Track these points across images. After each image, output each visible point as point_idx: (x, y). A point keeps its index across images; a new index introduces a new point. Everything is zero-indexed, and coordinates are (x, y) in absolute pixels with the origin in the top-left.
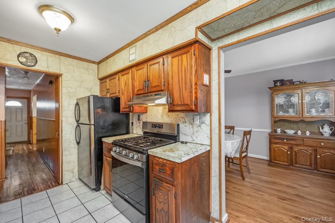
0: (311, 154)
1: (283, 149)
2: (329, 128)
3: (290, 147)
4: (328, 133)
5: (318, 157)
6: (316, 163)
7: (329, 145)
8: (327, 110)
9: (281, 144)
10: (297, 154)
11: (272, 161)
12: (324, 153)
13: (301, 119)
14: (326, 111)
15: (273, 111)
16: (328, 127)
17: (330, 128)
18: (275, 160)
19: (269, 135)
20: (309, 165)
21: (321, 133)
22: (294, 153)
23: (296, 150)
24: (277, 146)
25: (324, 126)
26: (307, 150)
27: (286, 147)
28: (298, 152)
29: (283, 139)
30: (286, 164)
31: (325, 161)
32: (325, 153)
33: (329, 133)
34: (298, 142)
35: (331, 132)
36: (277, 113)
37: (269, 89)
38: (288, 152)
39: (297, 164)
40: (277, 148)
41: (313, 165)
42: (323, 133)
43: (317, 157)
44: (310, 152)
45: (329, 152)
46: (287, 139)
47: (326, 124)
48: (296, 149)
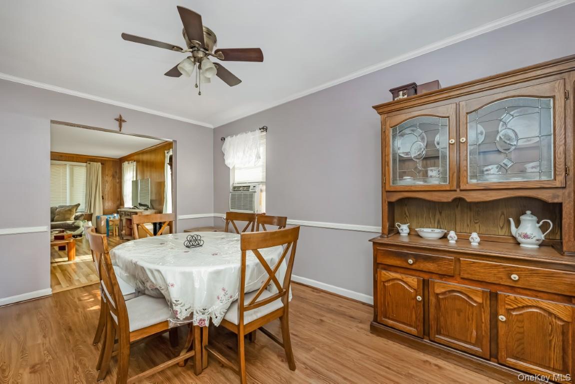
0: (481, 305)
1: (406, 286)
2: (538, 222)
3: (424, 280)
4: (534, 240)
5: (502, 318)
6: (494, 338)
7: (535, 282)
8: (533, 167)
9: (402, 270)
10: (442, 303)
11: (379, 319)
12: (519, 308)
13: (455, 196)
14: (529, 170)
15: (385, 176)
16: (535, 218)
17: (541, 223)
18: (386, 317)
19: (375, 243)
20: (473, 341)
21: (514, 238)
22: (433, 300)
23: (438, 290)
24: (391, 277)
25: (522, 218)
26: (469, 294)
27: (413, 281)
28: (445, 298)
29: (405, 257)
30: (413, 330)
31: (523, 333)
32: (523, 307)
33: (537, 240)
34: (444, 268)
35: (542, 237)
36: (394, 179)
37: (375, 111)
38: (416, 296)
39: (440, 334)
40: (390, 283)
41: (486, 342)
42: (520, 239)
43: (497, 320)
44: (479, 300)
45: (537, 307)
46: (416, 258)
47: (529, 212)
48: (440, 287)
